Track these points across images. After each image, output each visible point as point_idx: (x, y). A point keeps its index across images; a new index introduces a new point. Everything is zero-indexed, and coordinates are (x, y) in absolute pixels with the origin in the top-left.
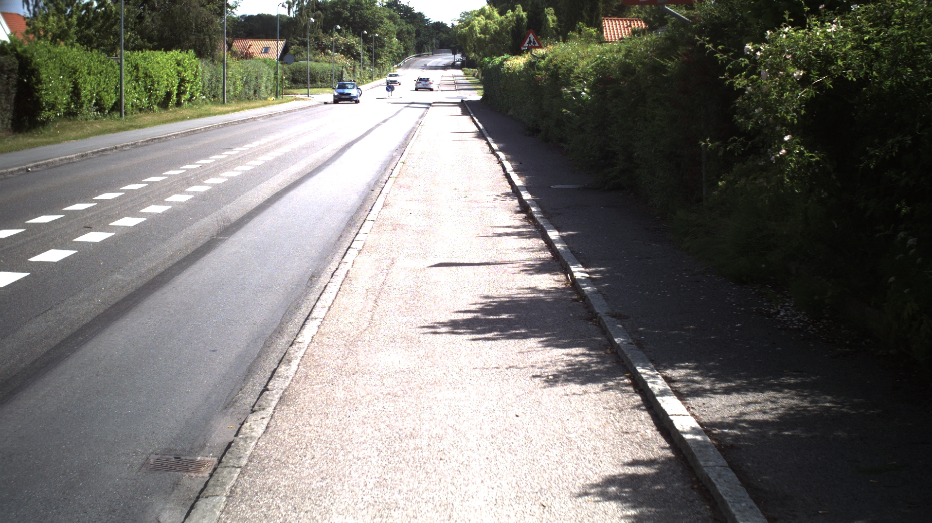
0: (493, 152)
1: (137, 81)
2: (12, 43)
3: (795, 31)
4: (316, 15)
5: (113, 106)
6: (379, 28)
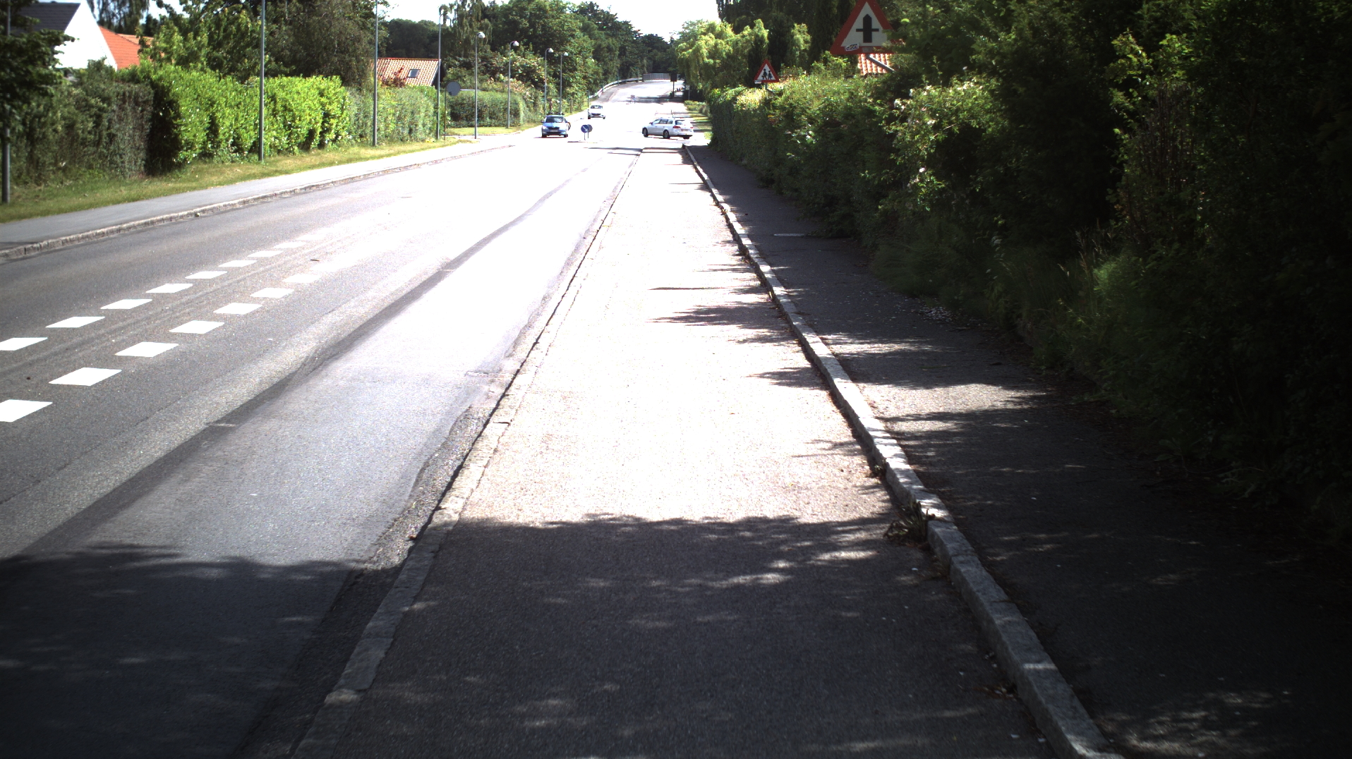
0: (718, 204)
1: (275, 116)
2: (145, 69)
3: (935, 89)
4: (481, 24)
5: (252, 147)
6: (570, 45)
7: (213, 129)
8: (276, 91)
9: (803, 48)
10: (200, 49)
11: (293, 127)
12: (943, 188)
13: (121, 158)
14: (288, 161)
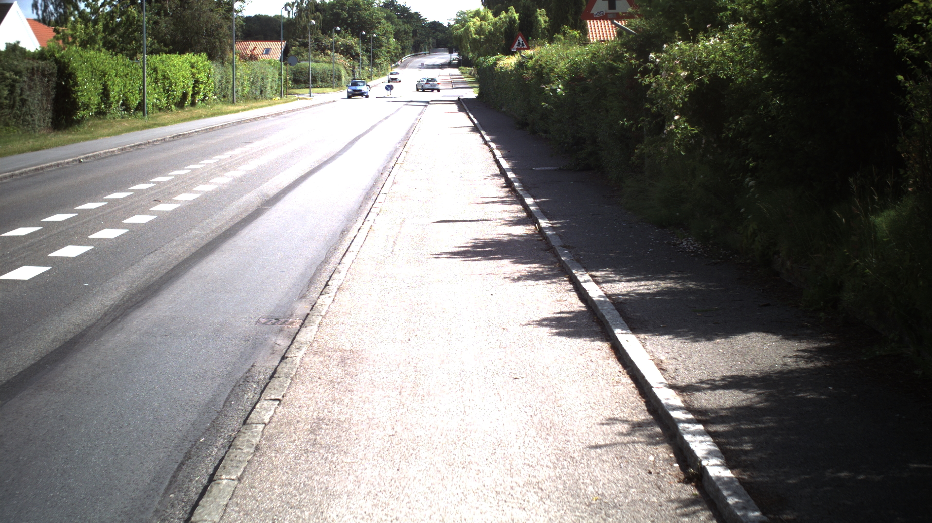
0: (486, 143)
1: (156, 83)
2: (51, 49)
3: (685, 44)
4: (315, 16)
5: (137, 106)
6: (377, 29)
7: (105, 94)
8: (157, 65)
9: (543, 27)
10: (96, 34)
11: (170, 91)
12: (696, 133)
13: (32, 117)
14: (167, 116)
